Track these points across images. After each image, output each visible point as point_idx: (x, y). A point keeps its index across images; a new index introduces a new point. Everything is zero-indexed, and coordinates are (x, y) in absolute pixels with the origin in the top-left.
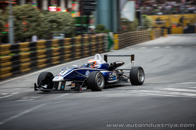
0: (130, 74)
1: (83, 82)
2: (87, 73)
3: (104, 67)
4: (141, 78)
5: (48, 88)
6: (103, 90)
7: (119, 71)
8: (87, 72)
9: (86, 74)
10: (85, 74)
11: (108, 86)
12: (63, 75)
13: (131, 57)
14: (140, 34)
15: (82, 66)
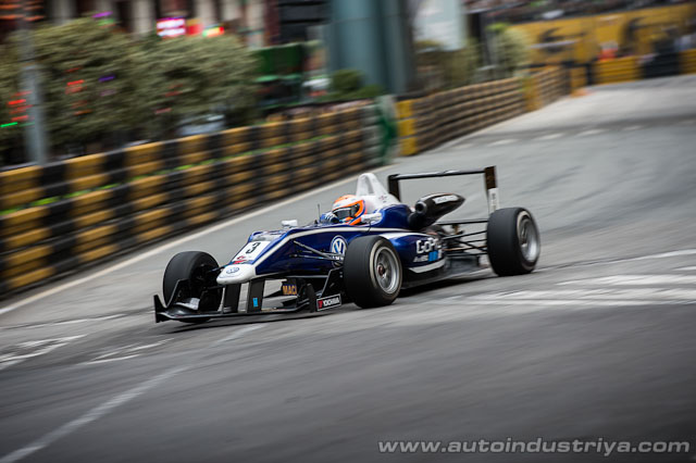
0: (488, 236)
1: (327, 277)
2: (338, 245)
3: (393, 218)
4: (528, 248)
5: (202, 308)
6: (397, 300)
7: (448, 228)
8: (335, 242)
9: (333, 250)
10: (328, 249)
11: (415, 286)
12: (253, 259)
13: (486, 176)
14: (487, 92)
15: (316, 223)
